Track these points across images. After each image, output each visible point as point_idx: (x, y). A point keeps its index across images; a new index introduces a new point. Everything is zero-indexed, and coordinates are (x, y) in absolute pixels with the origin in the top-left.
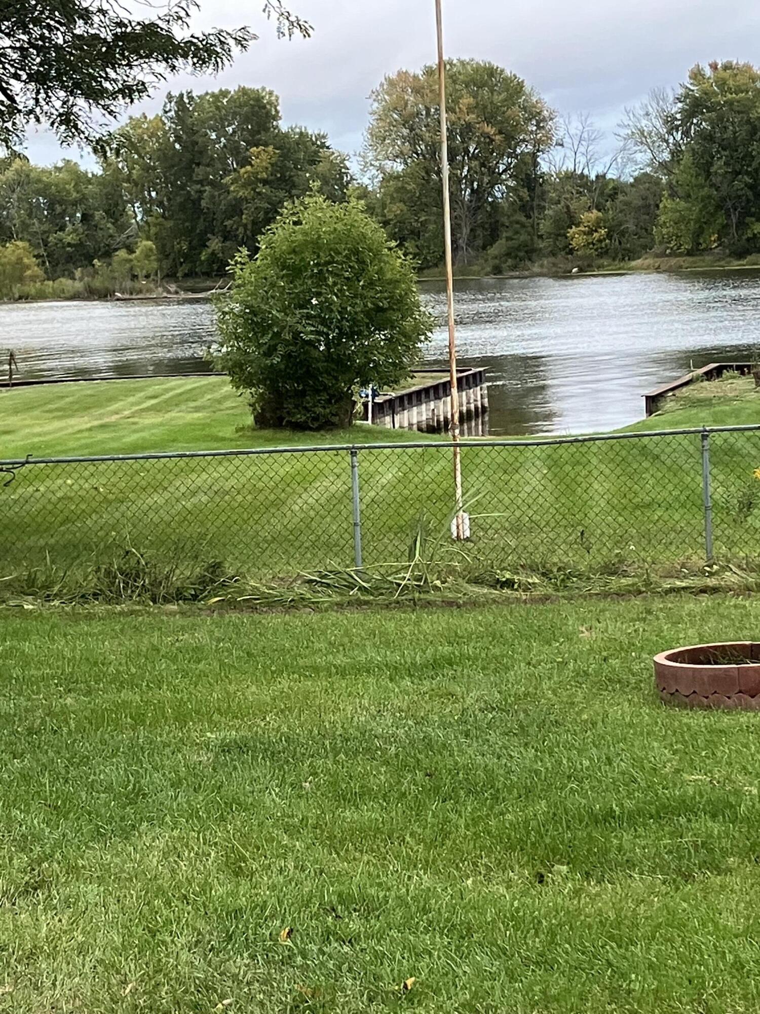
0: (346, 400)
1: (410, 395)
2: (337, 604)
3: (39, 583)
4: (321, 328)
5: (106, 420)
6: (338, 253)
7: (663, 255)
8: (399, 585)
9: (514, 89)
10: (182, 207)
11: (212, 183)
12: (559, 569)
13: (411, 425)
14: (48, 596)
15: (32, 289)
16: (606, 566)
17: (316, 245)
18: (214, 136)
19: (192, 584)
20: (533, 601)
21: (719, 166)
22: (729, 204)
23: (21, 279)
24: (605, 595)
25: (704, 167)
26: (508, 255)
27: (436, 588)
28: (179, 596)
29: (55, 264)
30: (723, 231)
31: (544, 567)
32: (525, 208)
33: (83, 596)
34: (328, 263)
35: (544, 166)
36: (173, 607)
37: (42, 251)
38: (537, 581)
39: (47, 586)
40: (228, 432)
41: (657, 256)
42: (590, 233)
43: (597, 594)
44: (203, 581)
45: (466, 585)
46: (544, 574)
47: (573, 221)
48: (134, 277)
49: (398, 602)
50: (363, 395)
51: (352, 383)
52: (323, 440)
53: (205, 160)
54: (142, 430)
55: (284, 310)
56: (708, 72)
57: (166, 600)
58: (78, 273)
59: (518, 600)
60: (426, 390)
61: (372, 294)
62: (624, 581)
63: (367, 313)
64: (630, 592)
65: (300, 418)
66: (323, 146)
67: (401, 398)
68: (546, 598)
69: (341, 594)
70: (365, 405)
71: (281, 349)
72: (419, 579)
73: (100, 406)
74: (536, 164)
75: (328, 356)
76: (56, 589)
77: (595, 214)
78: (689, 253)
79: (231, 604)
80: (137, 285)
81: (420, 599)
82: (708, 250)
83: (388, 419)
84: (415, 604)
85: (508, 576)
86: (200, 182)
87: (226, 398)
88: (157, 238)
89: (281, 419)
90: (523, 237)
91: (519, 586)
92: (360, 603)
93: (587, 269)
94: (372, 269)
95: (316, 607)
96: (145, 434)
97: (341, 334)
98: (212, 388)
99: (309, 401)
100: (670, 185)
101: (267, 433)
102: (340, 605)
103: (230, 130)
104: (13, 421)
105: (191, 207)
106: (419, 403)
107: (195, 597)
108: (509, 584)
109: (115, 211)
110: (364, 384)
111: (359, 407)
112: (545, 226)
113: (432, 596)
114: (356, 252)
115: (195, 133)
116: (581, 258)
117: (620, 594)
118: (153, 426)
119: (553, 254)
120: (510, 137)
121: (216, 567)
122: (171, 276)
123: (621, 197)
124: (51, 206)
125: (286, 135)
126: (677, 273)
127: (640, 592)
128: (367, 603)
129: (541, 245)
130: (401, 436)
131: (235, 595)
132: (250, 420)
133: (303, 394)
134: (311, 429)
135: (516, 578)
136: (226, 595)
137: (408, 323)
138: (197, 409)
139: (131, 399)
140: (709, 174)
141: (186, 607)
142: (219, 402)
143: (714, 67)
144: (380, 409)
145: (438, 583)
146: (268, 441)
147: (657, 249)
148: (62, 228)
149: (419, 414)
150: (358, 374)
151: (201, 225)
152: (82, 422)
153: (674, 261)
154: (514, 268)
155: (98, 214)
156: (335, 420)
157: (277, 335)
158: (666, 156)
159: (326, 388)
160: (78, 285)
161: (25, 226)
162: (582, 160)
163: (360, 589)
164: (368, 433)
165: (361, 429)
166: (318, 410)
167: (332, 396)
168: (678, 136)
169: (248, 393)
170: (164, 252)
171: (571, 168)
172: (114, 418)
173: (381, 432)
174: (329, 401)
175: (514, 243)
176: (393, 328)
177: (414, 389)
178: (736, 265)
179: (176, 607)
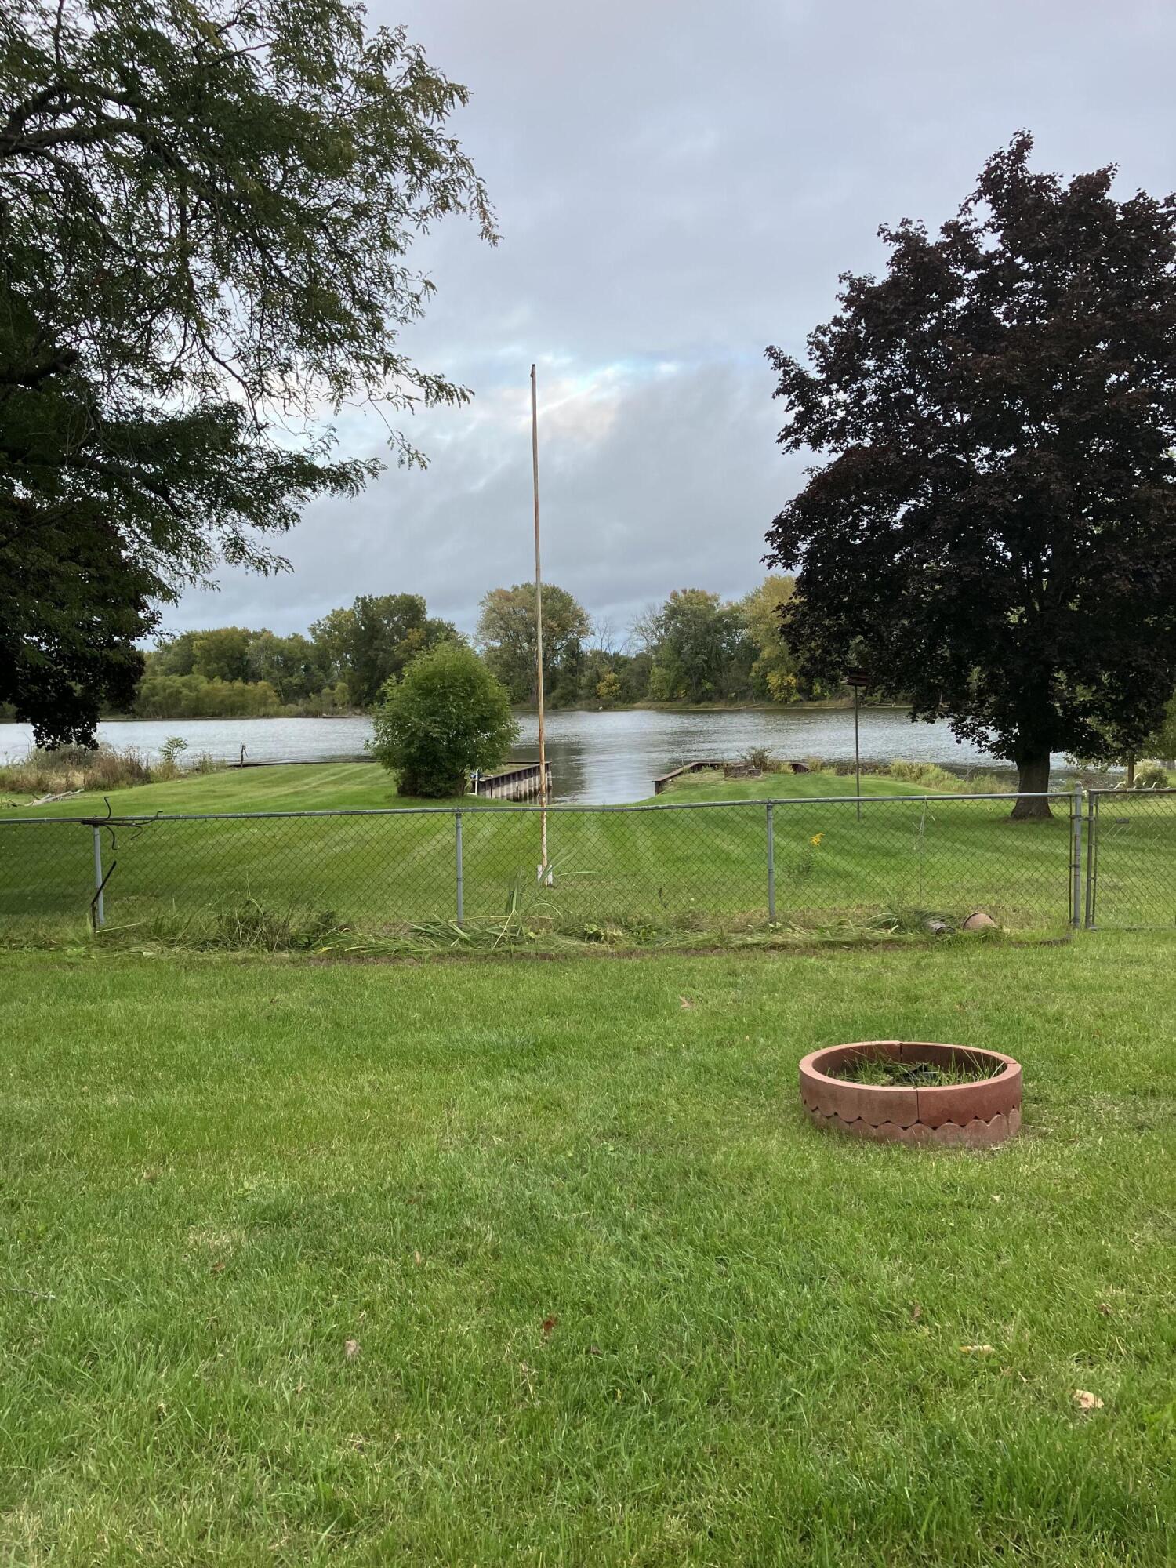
0: (459, 778)
1: (502, 777)
2: (439, 955)
3: (165, 930)
4: (445, 730)
5: (300, 789)
6: (456, 680)
7: (653, 700)
8: (497, 936)
9: (566, 601)
10: (366, 664)
11: (383, 650)
12: (640, 923)
13: (503, 796)
14: (173, 941)
15: (272, 710)
16: (680, 921)
17: (442, 676)
18: (386, 622)
19: (307, 932)
20: (620, 955)
21: (686, 648)
22: (692, 671)
23: (265, 704)
24: (685, 950)
25: (678, 649)
26: (562, 698)
27: (531, 940)
28: (293, 944)
29: (287, 696)
30: (688, 687)
31: (626, 920)
32: (572, 670)
33: (204, 943)
34: (450, 687)
35: (583, 647)
36: (285, 955)
37: (279, 688)
38: (621, 934)
39: (173, 932)
40: (379, 798)
41: (649, 701)
42: (610, 686)
43: (678, 949)
44: (316, 930)
45: (557, 937)
46: (626, 927)
47: (600, 678)
48: (335, 705)
49: (495, 954)
50: (473, 776)
51: (464, 767)
52: (443, 804)
53: (380, 637)
54: (322, 796)
55: (421, 717)
56: (681, 595)
57: (280, 948)
58: (301, 701)
59: (605, 954)
60: (513, 775)
61: (479, 708)
62: (700, 936)
63: (476, 720)
64: (706, 947)
65: (428, 789)
66: (452, 630)
67: (497, 779)
68: (630, 953)
69: (443, 945)
70: (474, 783)
71: (417, 743)
72: (515, 932)
73: (298, 780)
74: (578, 646)
75: (449, 749)
76: (180, 935)
77: (613, 676)
78: (668, 700)
79: (339, 955)
80: (336, 710)
81: (515, 952)
82: (678, 698)
83: (488, 792)
84: (511, 956)
85: (595, 929)
86: (377, 649)
87: (381, 776)
88: (350, 682)
89: (415, 790)
90: (571, 688)
91: (606, 939)
92: (460, 954)
93: (608, 707)
94: (479, 692)
95: (419, 958)
96: (324, 799)
97: (458, 734)
98: (372, 770)
99: (435, 779)
100: (658, 660)
101: (406, 799)
102: (441, 956)
103: (396, 619)
104: (236, 789)
105: (371, 664)
106: (509, 782)
107: (307, 946)
108: (596, 937)
109: (324, 667)
110: (473, 768)
111: (469, 784)
112: (584, 681)
113: (526, 948)
114: (469, 680)
115: (374, 620)
116: (604, 701)
117: (700, 950)
118: (330, 794)
119: (588, 698)
120: (564, 629)
121: (328, 918)
122: (357, 705)
123: (628, 666)
124: (285, 661)
125: (430, 623)
126: (661, 710)
127: (716, 948)
128: (466, 954)
129: (581, 692)
130: (496, 803)
131: (345, 946)
132: (395, 790)
133: (431, 774)
134: (436, 797)
135: (602, 931)
136: (334, 945)
137: (503, 728)
138: (361, 783)
139: (319, 776)
140: (680, 654)
141: (297, 956)
142: (377, 779)
143: (684, 592)
144: (482, 785)
145: (531, 934)
146: (407, 805)
147: (649, 697)
148: (291, 676)
149: (507, 790)
150: (469, 762)
151: (376, 676)
152: (284, 790)
153: (659, 705)
154: (565, 705)
155: (314, 667)
156: (453, 791)
157: (414, 733)
158: (655, 642)
159: (447, 770)
160: (300, 709)
161: (269, 674)
162: (605, 643)
163: (461, 940)
164: (474, 801)
165: (469, 798)
166: (442, 785)
167: (450, 776)
168: (663, 631)
169: (394, 773)
170: (353, 690)
171: (599, 648)
172: (306, 787)
173: (483, 800)
174: (449, 779)
175: (565, 691)
176: (493, 731)
177: (506, 773)
178: (695, 707)
179: (287, 955)
